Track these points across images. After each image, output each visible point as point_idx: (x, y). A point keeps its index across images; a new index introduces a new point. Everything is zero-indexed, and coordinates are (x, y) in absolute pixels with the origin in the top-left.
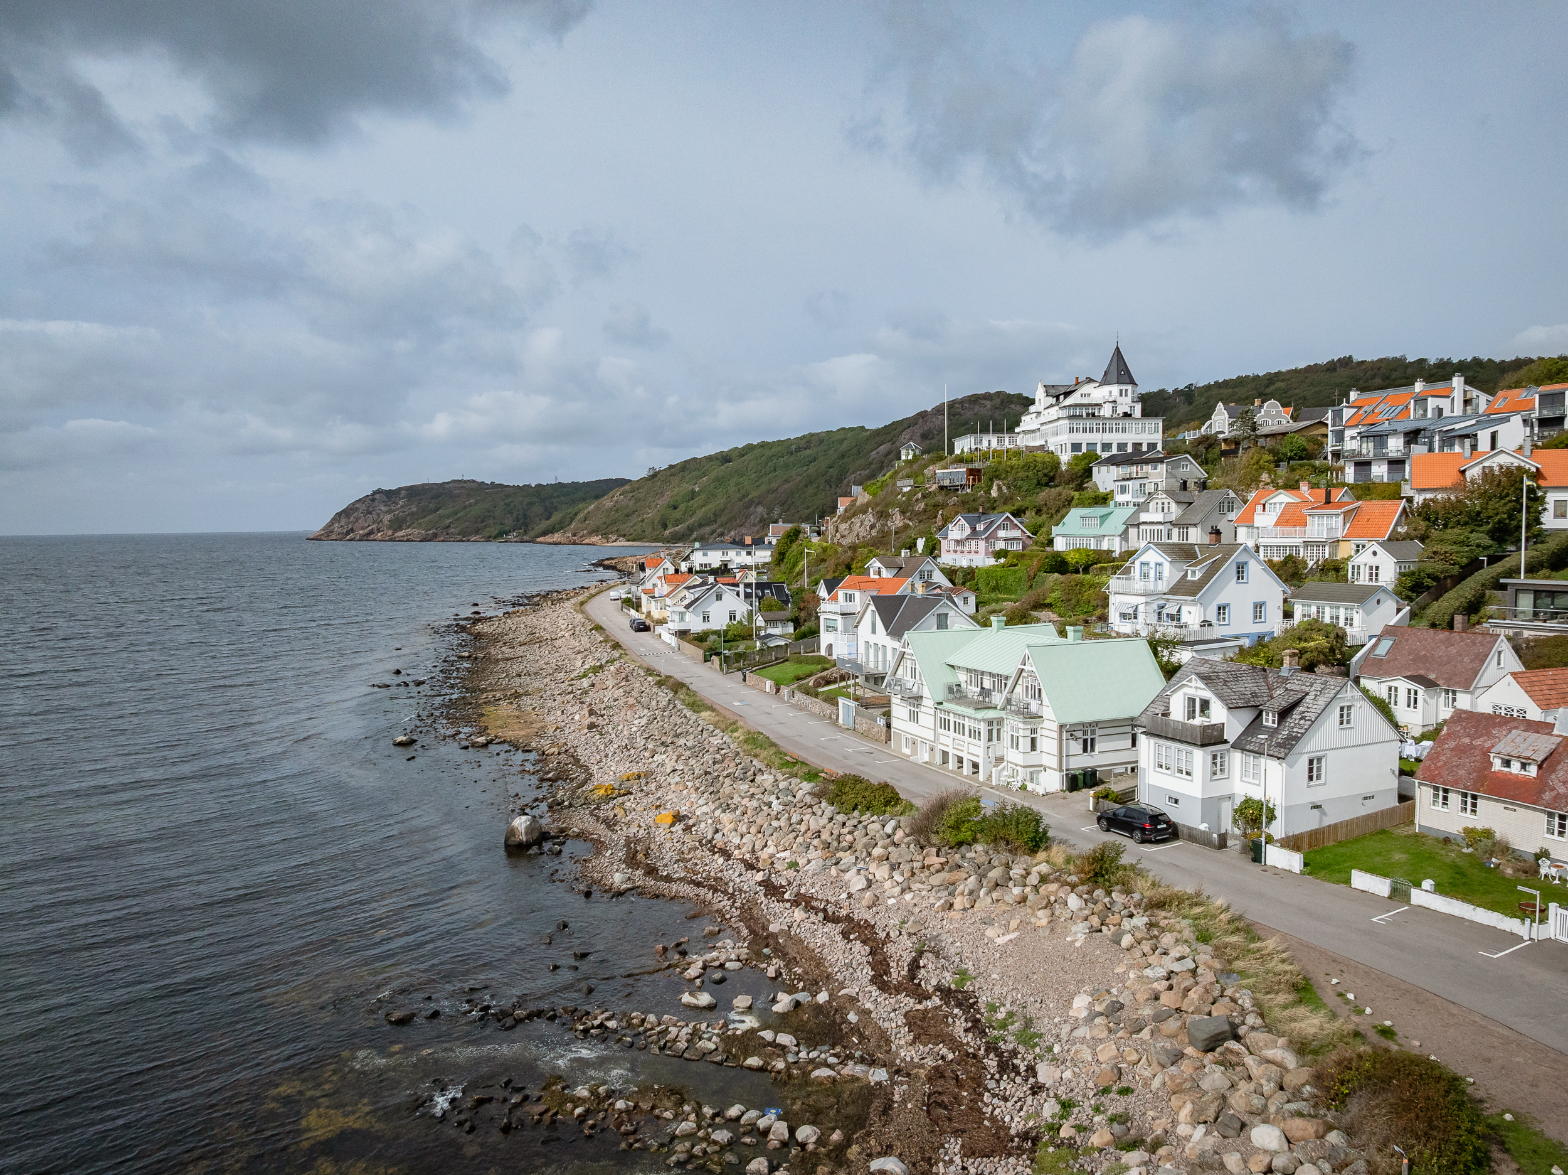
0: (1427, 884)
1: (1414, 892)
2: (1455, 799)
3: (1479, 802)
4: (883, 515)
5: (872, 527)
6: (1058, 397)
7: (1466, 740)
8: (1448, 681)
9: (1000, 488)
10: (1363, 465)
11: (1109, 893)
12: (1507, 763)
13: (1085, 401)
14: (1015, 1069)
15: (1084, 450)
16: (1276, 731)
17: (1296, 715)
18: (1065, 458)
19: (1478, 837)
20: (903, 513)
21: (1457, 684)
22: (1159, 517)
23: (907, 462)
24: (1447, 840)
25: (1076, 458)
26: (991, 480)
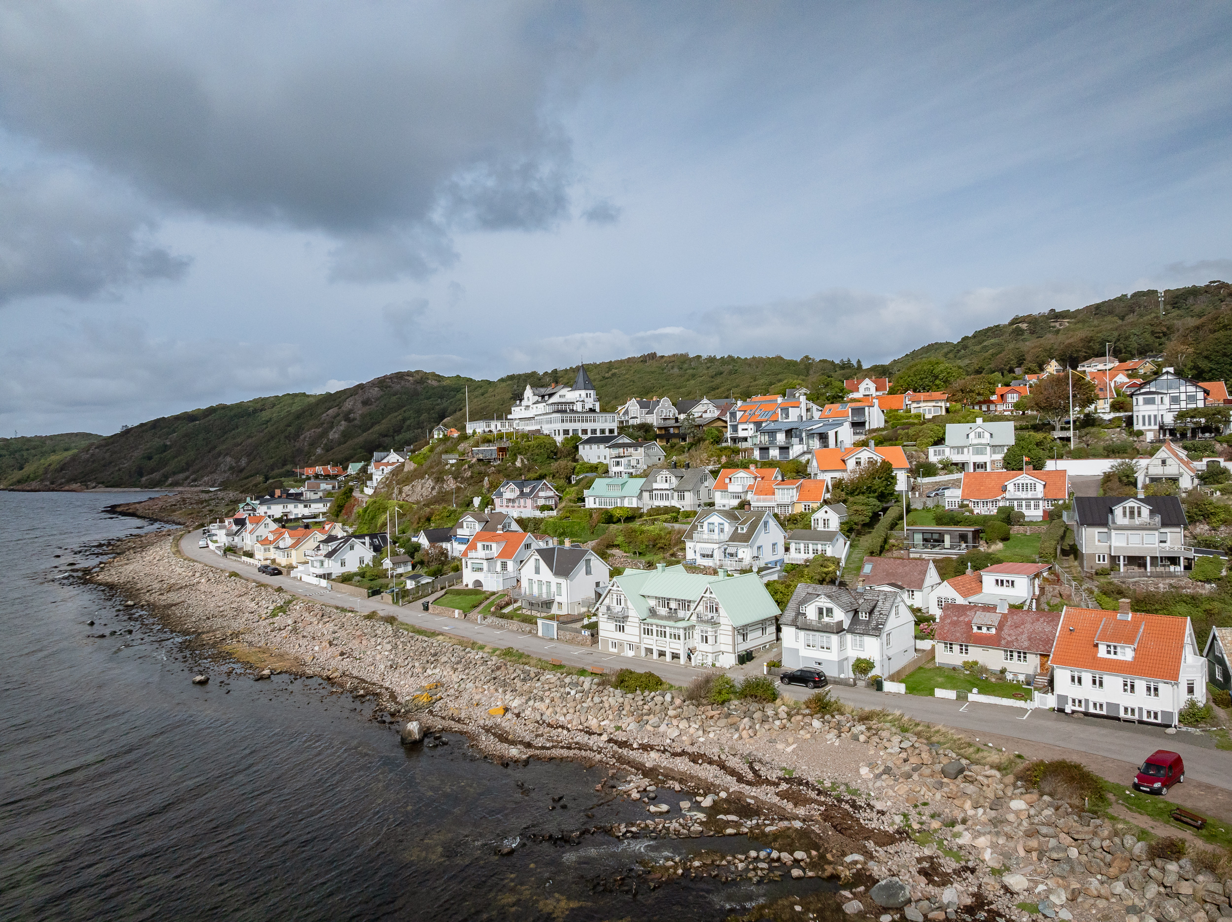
0: (975, 690)
1: (969, 695)
2: (956, 648)
3: (969, 648)
4: (439, 480)
5: (433, 488)
6: (543, 397)
7: (955, 618)
8: (909, 585)
9: (522, 461)
10: (764, 449)
11: (833, 716)
12: (979, 628)
13: (563, 400)
14: (861, 807)
15: (571, 434)
16: (868, 622)
17: (876, 613)
18: (559, 439)
19: (971, 666)
20: (455, 478)
21: (914, 587)
22: (666, 486)
23: (439, 440)
24: (954, 669)
25: (566, 439)
26: (515, 455)
